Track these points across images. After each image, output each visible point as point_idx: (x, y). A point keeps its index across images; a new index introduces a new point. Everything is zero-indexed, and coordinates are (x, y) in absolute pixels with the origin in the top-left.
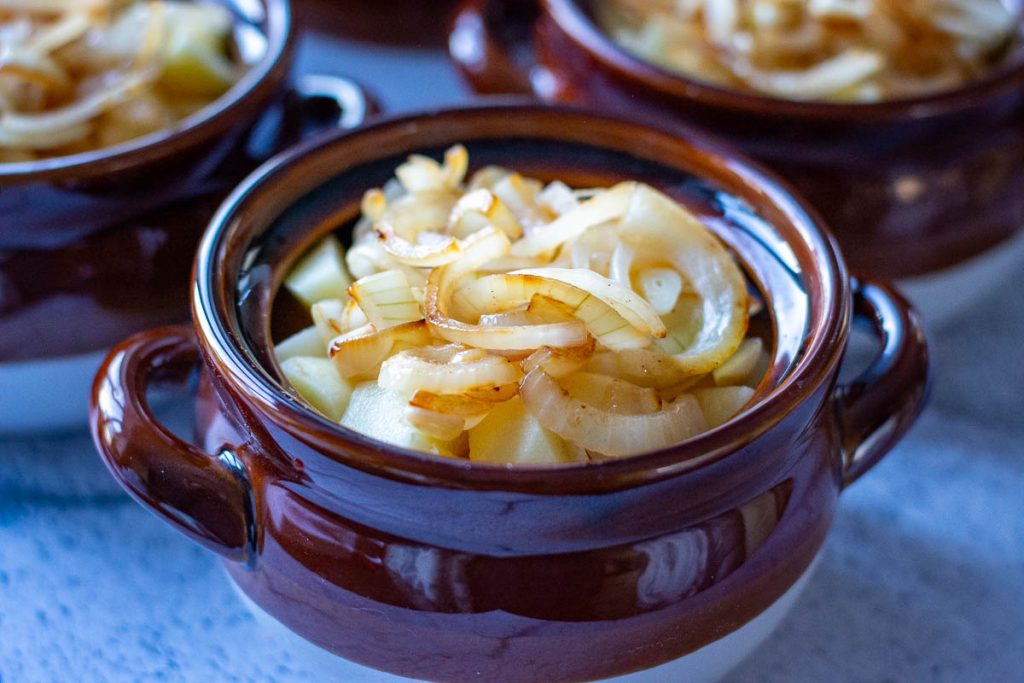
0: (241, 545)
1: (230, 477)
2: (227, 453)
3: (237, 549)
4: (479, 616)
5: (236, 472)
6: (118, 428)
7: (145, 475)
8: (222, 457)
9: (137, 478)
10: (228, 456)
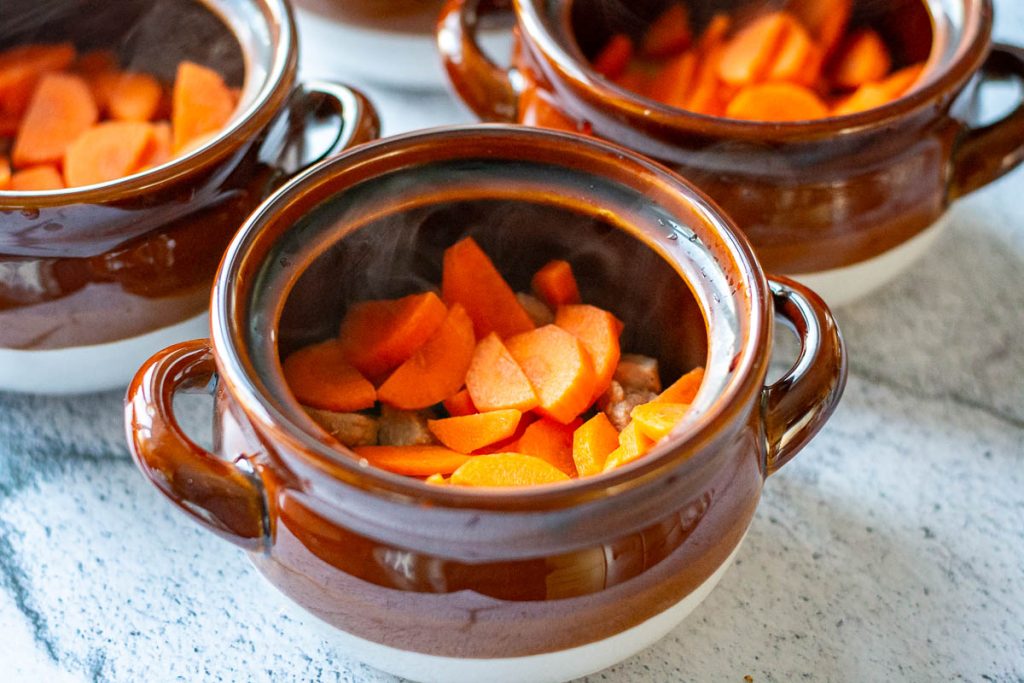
0: (256, 535)
1: (247, 484)
2: (242, 461)
3: (253, 540)
4: (452, 596)
5: (250, 477)
6: (148, 434)
7: (171, 476)
8: (238, 464)
9: (163, 477)
10: (244, 465)
